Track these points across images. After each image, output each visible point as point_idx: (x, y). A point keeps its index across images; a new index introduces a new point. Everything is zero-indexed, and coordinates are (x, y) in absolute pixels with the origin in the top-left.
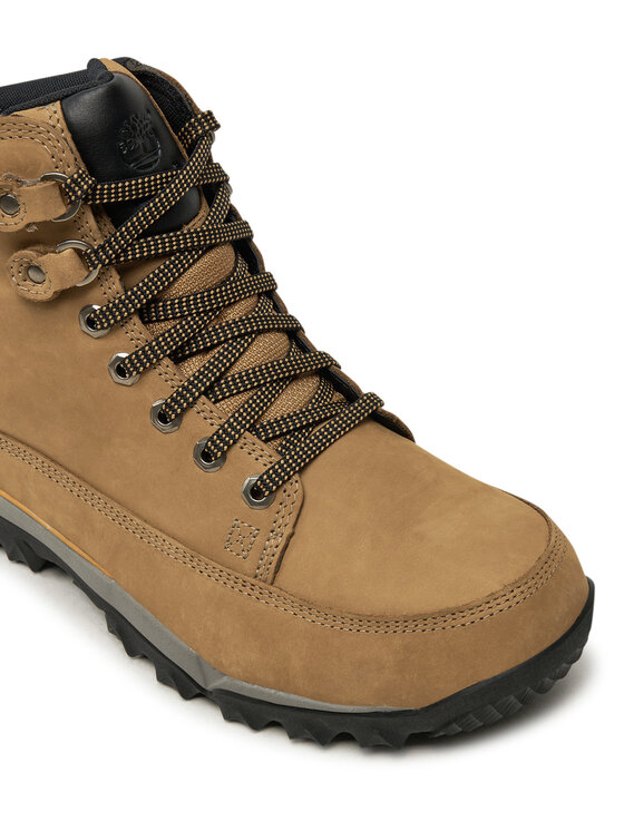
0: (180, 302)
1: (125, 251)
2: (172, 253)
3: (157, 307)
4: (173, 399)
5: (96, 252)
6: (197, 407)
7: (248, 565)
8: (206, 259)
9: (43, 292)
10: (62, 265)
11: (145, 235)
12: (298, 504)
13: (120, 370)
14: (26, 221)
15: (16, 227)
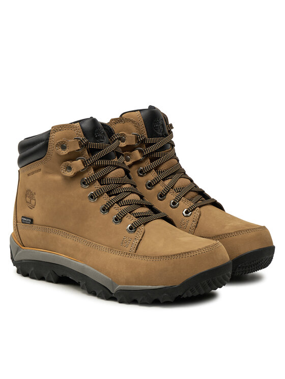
0: (110, 180)
1: (95, 162)
2: (108, 165)
3: (103, 180)
4: (107, 204)
5: (87, 160)
6: (114, 206)
7: (128, 249)
8: (117, 170)
9: (70, 174)
10: (78, 164)
11: (101, 159)
12: (143, 232)
13: (91, 197)
14: (68, 152)
15: (65, 154)
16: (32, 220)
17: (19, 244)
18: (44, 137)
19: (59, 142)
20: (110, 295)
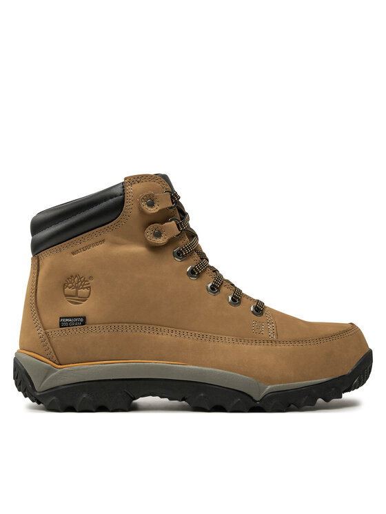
7: (265, 336)
9: (160, 241)
10: (171, 227)
12: (271, 314)
13: (192, 273)
14: (159, 208)
15: (154, 212)
16: (84, 318)
17: (50, 362)
18: (119, 190)
19: (146, 196)
20: (253, 404)
